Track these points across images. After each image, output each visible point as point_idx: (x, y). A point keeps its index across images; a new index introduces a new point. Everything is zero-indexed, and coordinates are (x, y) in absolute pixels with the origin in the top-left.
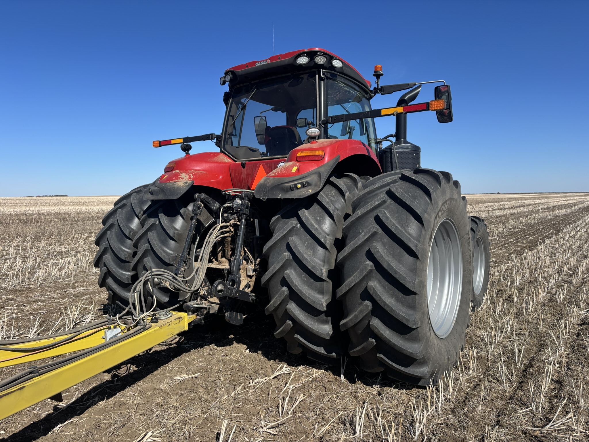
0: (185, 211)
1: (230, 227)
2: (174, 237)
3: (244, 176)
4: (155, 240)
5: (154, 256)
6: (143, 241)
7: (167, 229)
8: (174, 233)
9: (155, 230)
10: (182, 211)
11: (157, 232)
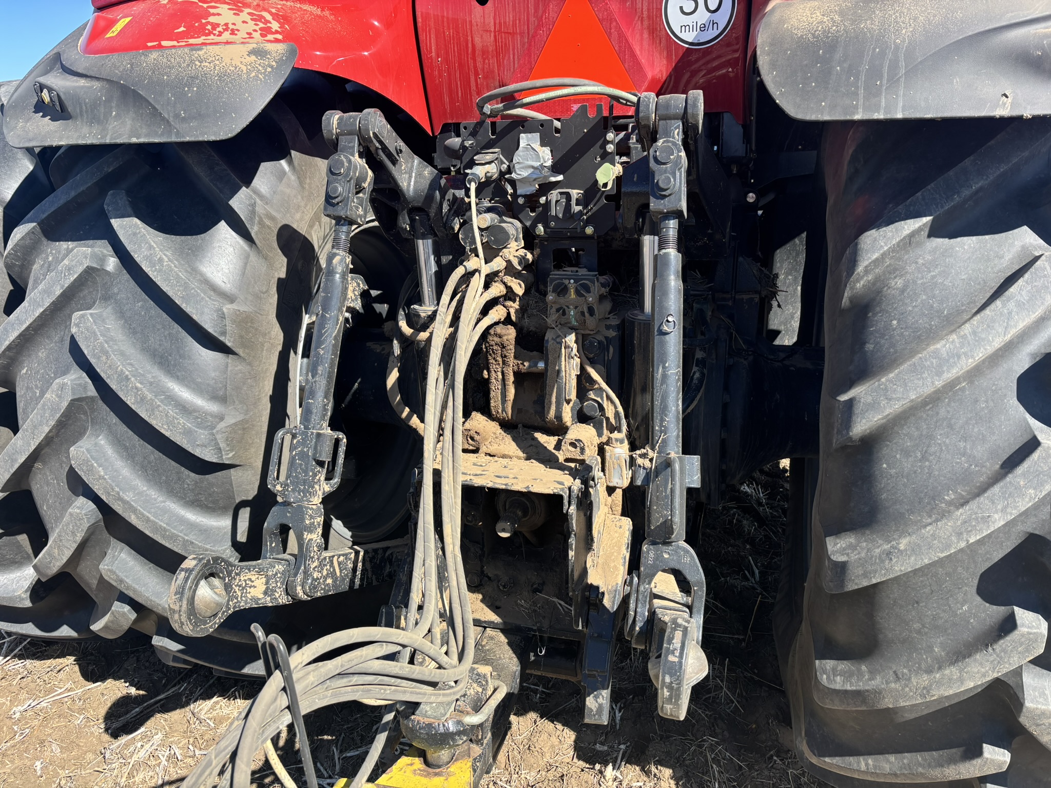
0: (253, 205)
1: (508, 279)
2: (224, 333)
3: (482, 40)
4: (122, 354)
5: (122, 428)
6: (42, 354)
7: (184, 298)
8: (222, 317)
9: (106, 298)
10: (239, 202)
11: (121, 314)
